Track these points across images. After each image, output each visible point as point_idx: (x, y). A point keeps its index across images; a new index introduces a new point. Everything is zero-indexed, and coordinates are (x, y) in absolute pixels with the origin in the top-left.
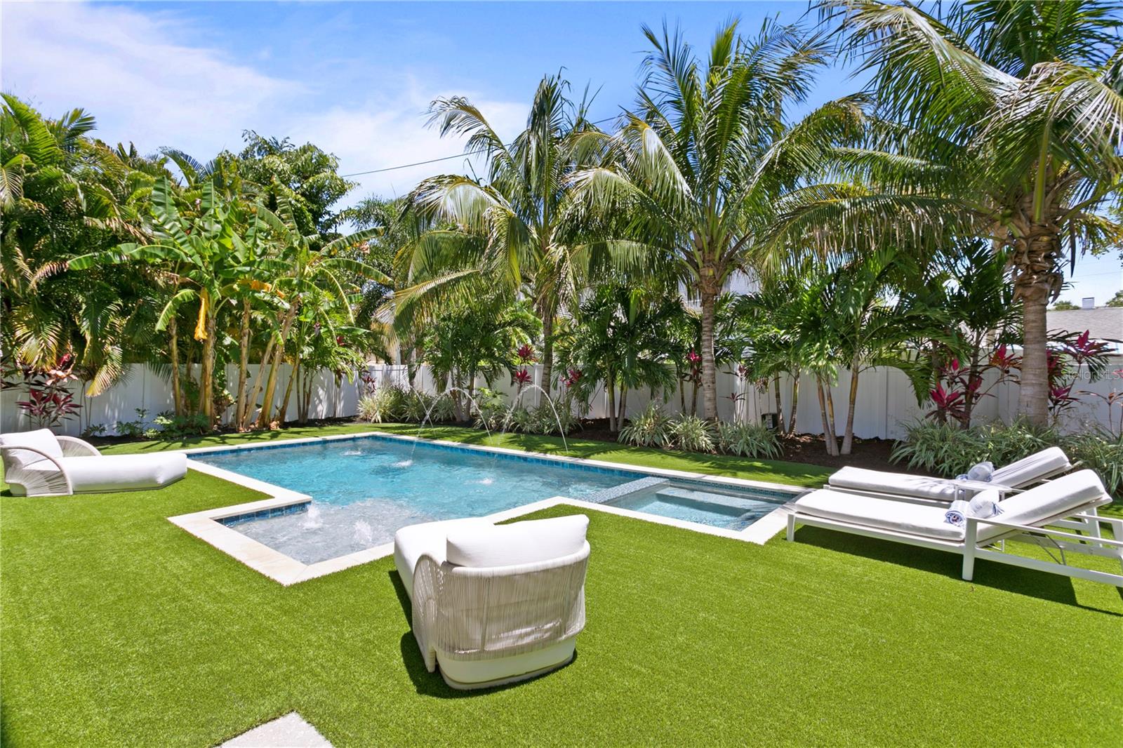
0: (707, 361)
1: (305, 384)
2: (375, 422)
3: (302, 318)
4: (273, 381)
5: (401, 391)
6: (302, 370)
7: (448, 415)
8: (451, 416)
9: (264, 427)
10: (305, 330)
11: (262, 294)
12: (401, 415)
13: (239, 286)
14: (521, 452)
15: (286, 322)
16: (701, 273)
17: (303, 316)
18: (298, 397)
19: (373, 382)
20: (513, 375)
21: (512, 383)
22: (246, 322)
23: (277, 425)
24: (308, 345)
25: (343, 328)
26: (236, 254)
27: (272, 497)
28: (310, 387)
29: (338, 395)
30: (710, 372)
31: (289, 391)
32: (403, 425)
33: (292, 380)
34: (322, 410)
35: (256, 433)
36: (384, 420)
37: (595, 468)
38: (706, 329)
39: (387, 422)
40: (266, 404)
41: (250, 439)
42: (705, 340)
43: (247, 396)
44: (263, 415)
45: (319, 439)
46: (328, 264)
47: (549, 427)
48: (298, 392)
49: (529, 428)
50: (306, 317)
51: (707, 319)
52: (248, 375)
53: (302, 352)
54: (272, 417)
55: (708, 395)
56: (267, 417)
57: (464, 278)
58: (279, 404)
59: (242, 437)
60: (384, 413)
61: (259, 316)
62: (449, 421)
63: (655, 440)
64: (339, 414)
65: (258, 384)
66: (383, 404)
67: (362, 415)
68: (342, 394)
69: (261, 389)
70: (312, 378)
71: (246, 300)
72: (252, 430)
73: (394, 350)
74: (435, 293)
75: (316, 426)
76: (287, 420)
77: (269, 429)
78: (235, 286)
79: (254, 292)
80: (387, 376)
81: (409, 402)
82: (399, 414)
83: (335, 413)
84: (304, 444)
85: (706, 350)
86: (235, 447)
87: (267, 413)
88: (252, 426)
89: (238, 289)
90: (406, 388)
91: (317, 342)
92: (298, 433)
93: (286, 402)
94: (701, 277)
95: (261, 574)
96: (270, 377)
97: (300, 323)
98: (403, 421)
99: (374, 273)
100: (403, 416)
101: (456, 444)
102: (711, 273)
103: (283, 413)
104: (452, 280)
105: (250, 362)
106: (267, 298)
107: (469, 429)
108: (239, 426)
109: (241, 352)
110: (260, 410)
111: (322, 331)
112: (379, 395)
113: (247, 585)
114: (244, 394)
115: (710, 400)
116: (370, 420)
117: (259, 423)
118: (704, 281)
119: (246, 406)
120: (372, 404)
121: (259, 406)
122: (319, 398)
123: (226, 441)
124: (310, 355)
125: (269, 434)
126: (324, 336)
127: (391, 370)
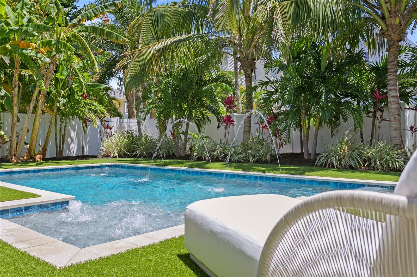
0: (393, 97)
1: (61, 129)
2: (113, 157)
3: (58, 75)
4: (37, 124)
5: (132, 135)
6: (58, 118)
7: (169, 152)
8: (171, 153)
9: (31, 159)
10: (61, 86)
11: (29, 51)
12: (133, 152)
13: (10, 45)
14: (240, 172)
15: (47, 77)
16: (388, 23)
17: (59, 74)
18: (56, 138)
19: (111, 129)
20: (219, 120)
21: (218, 127)
22: (16, 78)
23: (40, 158)
24: (64, 97)
25: (90, 83)
26: (8, 20)
27: (40, 196)
28: (65, 131)
29: (85, 139)
30: (396, 106)
31: (49, 133)
32: (135, 159)
33: (51, 124)
34: (73, 149)
35: (25, 163)
36: (120, 156)
37: (311, 181)
38: (392, 70)
39: (122, 157)
40: (32, 141)
41: (20, 166)
42: (391, 80)
43: (18, 136)
44: (30, 150)
45: (73, 166)
46: (78, 30)
47: (254, 157)
48: (56, 135)
49: (236, 158)
50: (61, 75)
51: (392, 61)
52: (18, 120)
53: (59, 102)
54: (37, 152)
55: (395, 126)
56: (32, 151)
57: (184, 40)
58: (41, 143)
59: (15, 165)
60: (121, 151)
61: (26, 73)
62: (170, 156)
63: (350, 163)
64: (86, 153)
65: (26, 126)
66: (119, 144)
67: (103, 153)
68: (88, 139)
69: (28, 131)
70: (66, 123)
71: (17, 58)
72: (22, 161)
73: (124, 110)
74: (162, 51)
75: (70, 160)
76: (48, 156)
77: (35, 161)
78: (8, 46)
79: (22, 49)
80: (121, 126)
81: (138, 142)
82: (131, 152)
83: (83, 151)
84: (61, 169)
85: (392, 88)
86: (8, 170)
87: (33, 148)
88: (22, 158)
89: (10, 48)
90: (136, 134)
91: (70, 95)
92: (57, 163)
93: (47, 141)
94: (387, 26)
95: (29, 255)
96: (35, 120)
97: (57, 80)
98: (135, 156)
99: (114, 36)
100: (134, 154)
101: (183, 168)
102: (397, 21)
103: (44, 149)
104: (175, 42)
105: (20, 112)
106: (33, 54)
107: (189, 161)
108: (12, 158)
109: (13, 101)
110: (28, 145)
111: (73, 86)
112: (116, 137)
113: (13, 267)
114: (15, 134)
115: (396, 129)
116: (109, 157)
117: (27, 156)
118: (390, 29)
119: (17, 144)
120: (111, 144)
121: (26, 144)
122: (71, 138)
123: (2, 167)
124: (64, 105)
125: (35, 163)
126: (75, 90)
127: (123, 122)
